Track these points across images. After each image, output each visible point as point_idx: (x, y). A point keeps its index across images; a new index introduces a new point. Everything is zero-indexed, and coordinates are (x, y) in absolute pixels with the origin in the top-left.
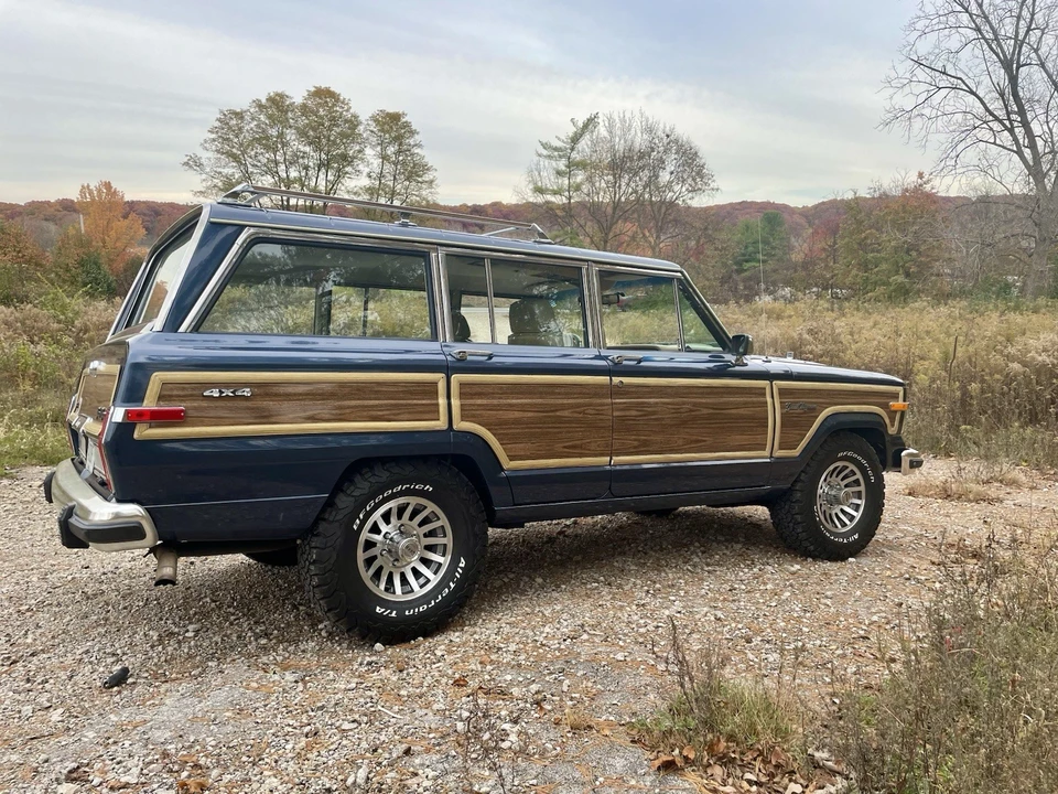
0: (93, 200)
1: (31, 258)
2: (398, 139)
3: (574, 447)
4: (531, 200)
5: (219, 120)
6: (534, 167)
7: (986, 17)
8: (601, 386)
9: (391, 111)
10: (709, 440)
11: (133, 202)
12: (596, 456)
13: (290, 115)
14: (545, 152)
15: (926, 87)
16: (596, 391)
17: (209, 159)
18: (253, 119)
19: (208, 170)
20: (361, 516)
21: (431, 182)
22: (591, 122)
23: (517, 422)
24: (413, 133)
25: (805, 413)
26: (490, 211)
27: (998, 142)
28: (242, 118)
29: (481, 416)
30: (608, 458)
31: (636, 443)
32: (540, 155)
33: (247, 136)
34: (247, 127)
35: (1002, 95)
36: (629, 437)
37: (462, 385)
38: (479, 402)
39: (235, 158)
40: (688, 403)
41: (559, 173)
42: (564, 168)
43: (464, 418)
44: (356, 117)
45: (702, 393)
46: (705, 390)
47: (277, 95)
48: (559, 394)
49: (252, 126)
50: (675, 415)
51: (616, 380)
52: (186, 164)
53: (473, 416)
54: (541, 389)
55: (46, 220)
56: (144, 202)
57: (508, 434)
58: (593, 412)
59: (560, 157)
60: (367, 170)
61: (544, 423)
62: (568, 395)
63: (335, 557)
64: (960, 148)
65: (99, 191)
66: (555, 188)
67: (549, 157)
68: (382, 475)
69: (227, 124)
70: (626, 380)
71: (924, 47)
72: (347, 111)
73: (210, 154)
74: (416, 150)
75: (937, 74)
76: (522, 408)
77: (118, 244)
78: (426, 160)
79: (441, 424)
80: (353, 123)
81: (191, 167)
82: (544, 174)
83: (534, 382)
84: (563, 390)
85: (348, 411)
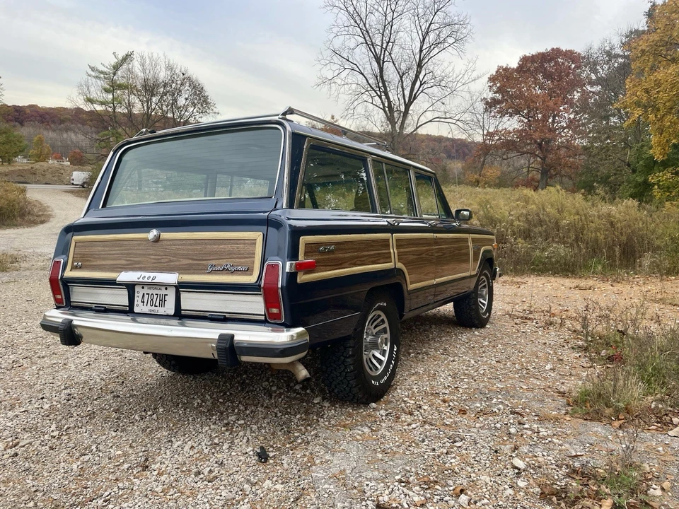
3: (427, 275)
6: (83, 83)
7: (367, 32)
8: (431, 239)
12: (432, 279)
14: (93, 74)
15: (339, 67)
16: (430, 242)
22: (127, 58)
23: (412, 261)
27: (374, 103)
29: (403, 259)
30: (434, 281)
31: (441, 271)
32: (89, 75)
35: (376, 77)
36: (439, 268)
37: (396, 240)
38: (401, 250)
41: (105, 90)
42: (109, 87)
43: (398, 260)
45: (455, 242)
51: (435, 235)
54: (416, 242)
57: (410, 269)
58: (430, 254)
59: (105, 78)
61: (419, 261)
62: (423, 245)
64: (356, 103)
66: (102, 100)
67: (97, 77)
71: (337, 43)
75: (344, 60)
76: (413, 253)
79: (393, 264)
83: (415, 237)
84: (422, 242)
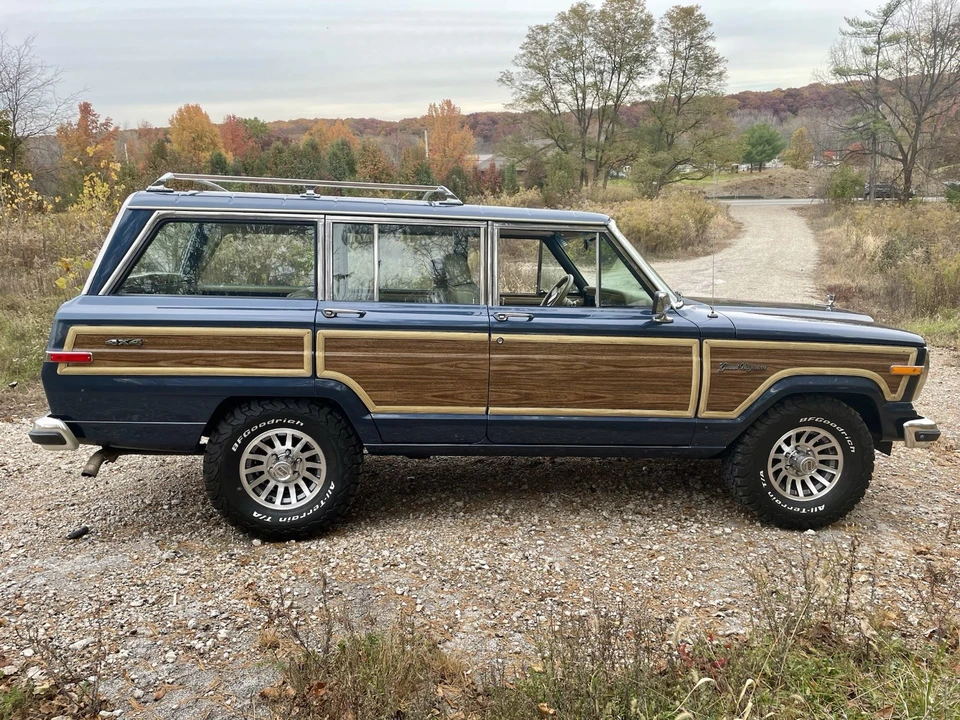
0: (438, 117)
1: (383, 170)
2: (692, 34)
3: (446, 397)
4: (834, 82)
5: (528, 36)
6: (838, 46)
8: (479, 342)
9: (685, 6)
10: (610, 397)
11: (477, 114)
12: (471, 405)
13: (589, 23)
14: (851, 30)
16: (472, 346)
17: (519, 73)
18: (557, 31)
19: (517, 84)
20: (239, 441)
21: (721, 74)
23: (381, 372)
24: (706, 25)
25: (749, 373)
26: (806, 94)
28: (547, 32)
29: (346, 366)
30: (484, 409)
31: (516, 396)
32: (845, 34)
33: (551, 49)
34: (551, 40)
36: (508, 390)
37: (327, 339)
38: (344, 354)
39: (539, 70)
40: (583, 360)
41: (866, 52)
42: (872, 45)
43: (327, 367)
44: (649, 16)
45: (602, 351)
46: (607, 348)
47: (580, 5)
48: (430, 348)
49: (556, 38)
50: (566, 371)
51: (495, 337)
52: (501, 80)
53: (338, 366)
54: (410, 344)
55: (414, 134)
56: (485, 113)
57: (373, 383)
58: (466, 366)
59: (869, 33)
60: (659, 68)
61: (412, 374)
62: (439, 350)
63: (216, 470)
65: (443, 109)
66: (861, 68)
67: (856, 34)
68: (256, 410)
69: (535, 39)
70: (506, 337)
72: (642, 11)
73: (520, 69)
74: (710, 43)
76: (389, 361)
77: (455, 153)
78: (716, 52)
79: (306, 371)
80: (648, 22)
81: (504, 82)
82: (849, 53)
83: (402, 337)
84: (434, 345)
85: (221, 359)
